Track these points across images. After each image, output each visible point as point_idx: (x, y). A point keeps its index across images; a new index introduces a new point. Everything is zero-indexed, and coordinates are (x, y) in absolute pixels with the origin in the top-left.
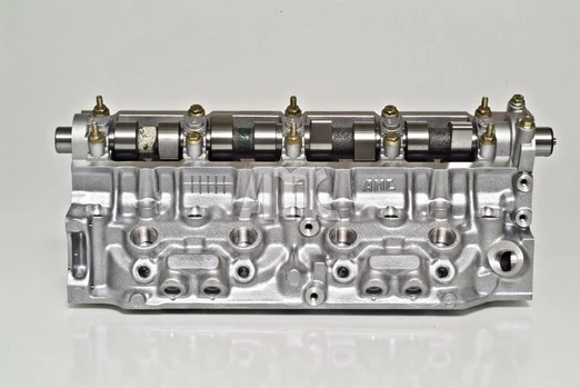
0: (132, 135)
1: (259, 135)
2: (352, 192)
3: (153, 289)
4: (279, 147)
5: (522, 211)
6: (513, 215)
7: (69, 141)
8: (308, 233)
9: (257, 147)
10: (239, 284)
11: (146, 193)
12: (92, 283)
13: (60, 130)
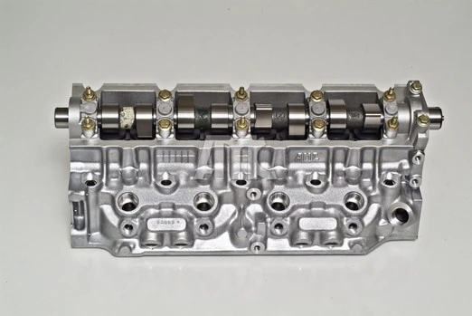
0: (115, 116)
1: (215, 116)
2: (287, 162)
3: (136, 241)
4: (231, 126)
5: (415, 176)
6: (408, 178)
7: (66, 120)
8: (253, 198)
9: (214, 126)
10: (201, 237)
11: (128, 163)
12: (89, 232)
13: (59, 111)
